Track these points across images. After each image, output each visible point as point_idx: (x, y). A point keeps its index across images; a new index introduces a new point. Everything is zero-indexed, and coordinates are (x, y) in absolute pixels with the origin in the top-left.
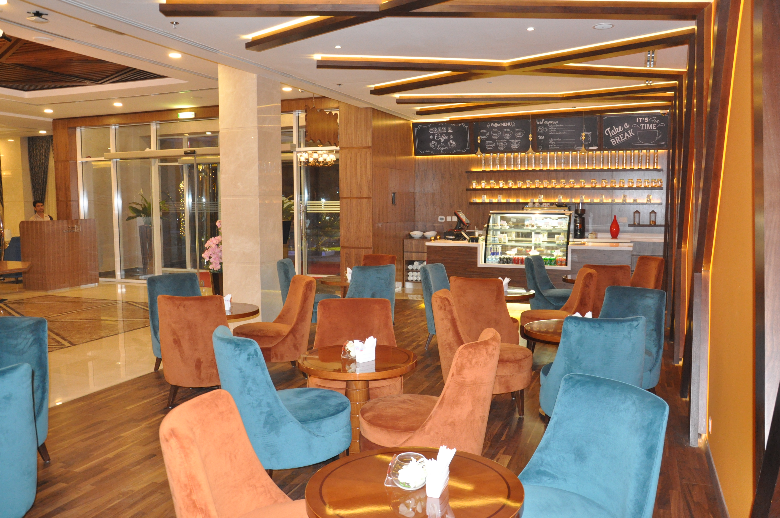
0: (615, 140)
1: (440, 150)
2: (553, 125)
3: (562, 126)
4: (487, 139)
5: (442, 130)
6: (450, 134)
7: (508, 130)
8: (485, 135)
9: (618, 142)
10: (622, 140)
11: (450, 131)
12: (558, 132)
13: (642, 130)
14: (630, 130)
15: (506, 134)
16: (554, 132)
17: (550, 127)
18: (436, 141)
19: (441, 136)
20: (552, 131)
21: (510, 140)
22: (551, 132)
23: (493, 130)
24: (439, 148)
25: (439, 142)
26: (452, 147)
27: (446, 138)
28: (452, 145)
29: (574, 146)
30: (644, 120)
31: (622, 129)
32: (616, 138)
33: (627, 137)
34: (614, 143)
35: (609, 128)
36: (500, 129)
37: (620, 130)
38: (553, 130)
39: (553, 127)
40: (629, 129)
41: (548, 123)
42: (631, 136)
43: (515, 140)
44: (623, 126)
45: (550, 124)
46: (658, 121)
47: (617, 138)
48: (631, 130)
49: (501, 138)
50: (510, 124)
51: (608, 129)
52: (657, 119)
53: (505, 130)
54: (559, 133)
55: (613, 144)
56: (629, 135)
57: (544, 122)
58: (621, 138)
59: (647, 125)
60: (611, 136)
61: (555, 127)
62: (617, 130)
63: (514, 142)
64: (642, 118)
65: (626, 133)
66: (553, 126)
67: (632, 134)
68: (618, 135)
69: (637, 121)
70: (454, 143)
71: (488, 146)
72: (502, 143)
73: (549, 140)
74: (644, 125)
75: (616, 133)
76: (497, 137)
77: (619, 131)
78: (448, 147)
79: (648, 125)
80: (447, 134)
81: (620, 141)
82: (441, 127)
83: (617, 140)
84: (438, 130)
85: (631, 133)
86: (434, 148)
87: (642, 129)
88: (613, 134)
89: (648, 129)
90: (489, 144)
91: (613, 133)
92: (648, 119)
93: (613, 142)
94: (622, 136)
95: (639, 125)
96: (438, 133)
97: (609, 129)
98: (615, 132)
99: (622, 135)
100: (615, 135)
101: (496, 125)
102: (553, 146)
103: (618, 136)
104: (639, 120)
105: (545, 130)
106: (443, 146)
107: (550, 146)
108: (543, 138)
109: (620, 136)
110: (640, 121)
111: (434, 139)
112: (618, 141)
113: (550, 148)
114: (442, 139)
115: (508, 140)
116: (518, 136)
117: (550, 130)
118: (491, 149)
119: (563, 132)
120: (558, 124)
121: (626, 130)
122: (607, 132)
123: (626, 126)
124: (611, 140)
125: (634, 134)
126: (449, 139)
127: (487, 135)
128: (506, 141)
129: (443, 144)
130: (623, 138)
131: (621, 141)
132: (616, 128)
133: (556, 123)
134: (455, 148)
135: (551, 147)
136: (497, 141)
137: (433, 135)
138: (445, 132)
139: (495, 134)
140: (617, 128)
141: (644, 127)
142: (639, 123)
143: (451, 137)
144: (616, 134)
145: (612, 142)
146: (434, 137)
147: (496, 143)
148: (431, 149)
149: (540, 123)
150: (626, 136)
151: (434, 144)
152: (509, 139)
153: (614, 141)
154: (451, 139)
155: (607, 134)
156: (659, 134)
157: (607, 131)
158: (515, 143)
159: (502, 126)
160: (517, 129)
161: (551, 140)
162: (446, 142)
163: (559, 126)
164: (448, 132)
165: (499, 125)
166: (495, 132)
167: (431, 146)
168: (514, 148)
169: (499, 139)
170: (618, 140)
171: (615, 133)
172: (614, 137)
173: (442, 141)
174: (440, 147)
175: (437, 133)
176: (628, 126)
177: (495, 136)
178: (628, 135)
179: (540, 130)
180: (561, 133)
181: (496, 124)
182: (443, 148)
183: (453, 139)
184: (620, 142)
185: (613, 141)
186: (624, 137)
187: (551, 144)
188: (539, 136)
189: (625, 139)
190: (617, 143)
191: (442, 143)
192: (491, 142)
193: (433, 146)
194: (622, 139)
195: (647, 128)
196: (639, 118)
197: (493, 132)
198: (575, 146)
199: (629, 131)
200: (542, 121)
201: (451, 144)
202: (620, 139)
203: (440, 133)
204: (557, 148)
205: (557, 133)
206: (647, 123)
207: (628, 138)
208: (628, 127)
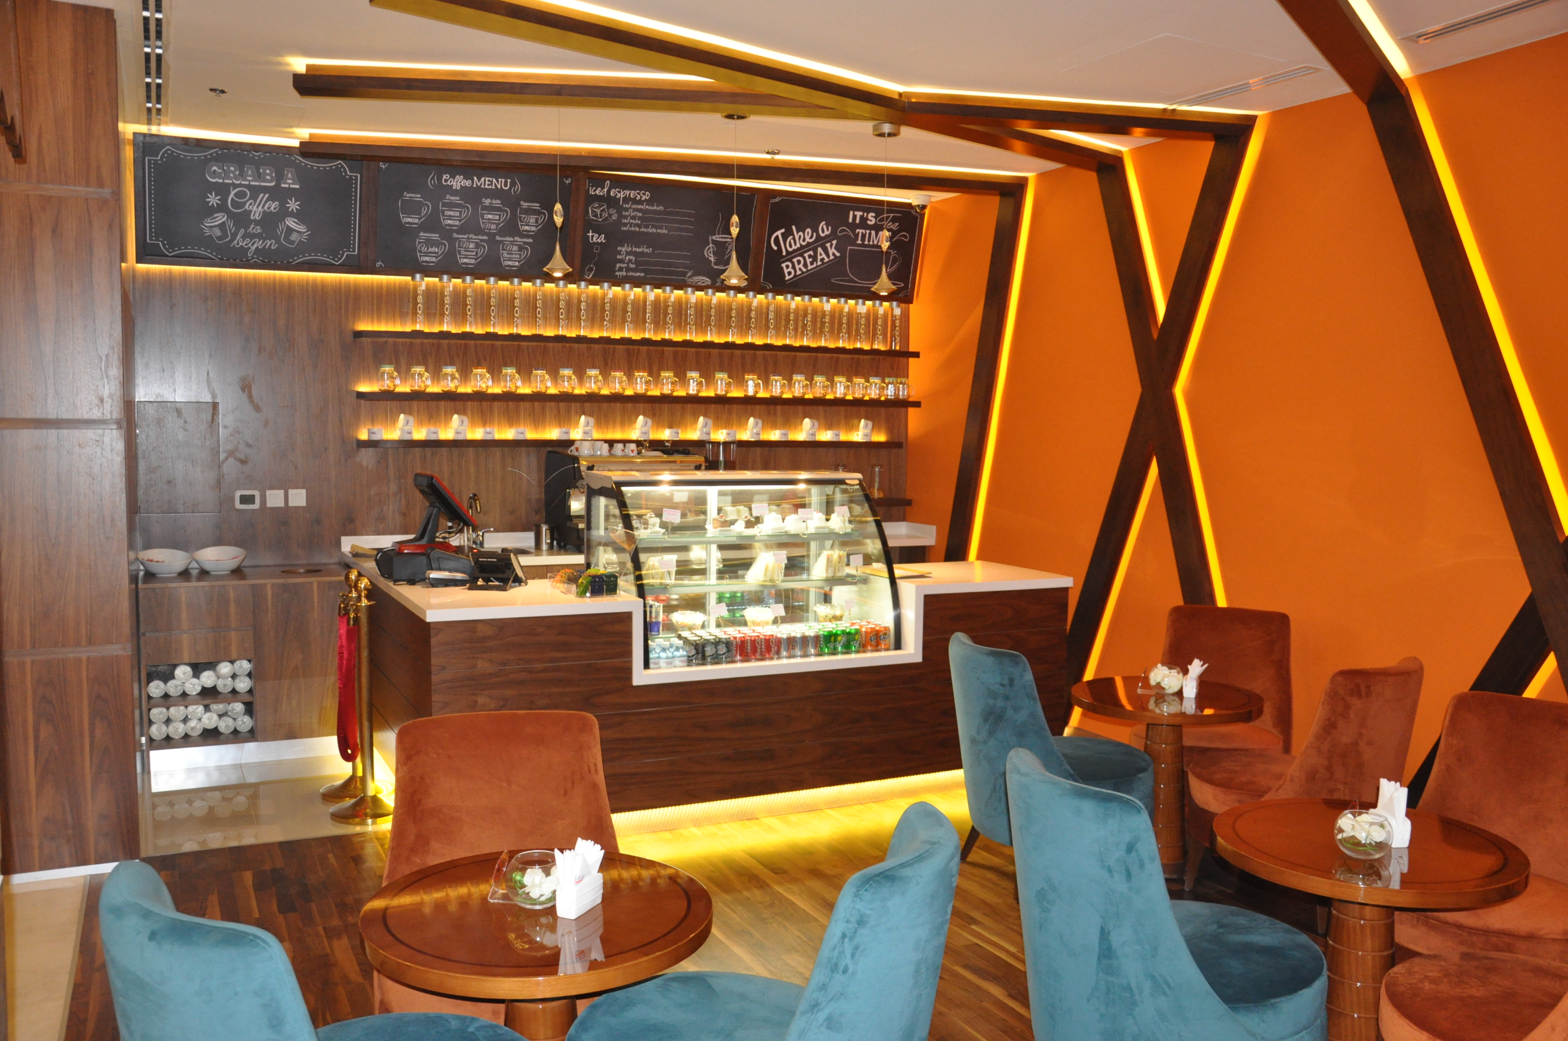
0: (794, 267)
1: (244, 250)
2: (633, 204)
3: (661, 208)
4: (423, 227)
5: (260, 177)
6: (291, 193)
7: (497, 202)
8: (420, 214)
9: (799, 272)
10: (810, 267)
11: (290, 183)
12: (647, 227)
13: (859, 245)
14: (830, 241)
15: (490, 216)
16: (636, 225)
17: (627, 210)
18: (231, 215)
19: (254, 197)
20: (631, 221)
21: (498, 238)
22: (625, 225)
23: (448, 197)
24: (239, 242)
25: (242, 220)
26: (293, 242)
27: (274, 206)
28: (294, 237)
29: (685, 274)
30: (867, 219)
31: (811, 238)
32: (795, 260)
33: (822, 260)
34: (789, 273)
35: (783, 230)
36: (472, 196)
37: (808, 240)
38: (633, 218)
39: (635, 210)
40: (829, 239)
41: (621, 195)
42: (832, 257)
43: (517, 238)
44: (815, 230)
45: (626, 200)
46: (895, 226)
47: (799, 262)
48: (834, 242)
49: (470, 227)
50: (506, 186)
51: (779, 233)
52: (894, 220)
53: (487, 202)
54: (650, 230)
55: (787, 278)
56: (828, 256)
57: (609, 192)
58: (809, 261)
59: (870, 234)
60: (784, 253)
61: (639, 210)
62: (800, 237)
63: (512, 243)
64: (861, 213)
65: (820, 250)
66: (634, 206)
67: (834, 254)
68: (800, 252)
69: (850, 220)
70: (302, 228)
71: (424, 249)
72: (472, 246)
73: (619, 249)
74: (864, 231)
75: (798, 245)
76: (457, 223)
77: (804, 240)
78: (278, 241)
79: (873, 232)
80: (277, 193)
81: (804, 270)
82: (257, 164)
83: (797, 267)
84: (242, 175)
85: (833, 250)
86: (219, 238)
87: (859, 242)
88: (790, 250)
89: (871, 243)
90: (429, 243)
91: (791, 246)
92: (876, 217)
93: (788, 271)
94: (810, 256)
95: (854, 232)
96: (240, 185)
97: (782, 234)
98: (795, 244)
99: (811, 253)
100: (794, 251)
101: (458, 182)
102: (628, 269)
103: (802, 255)
104: (855, 217)
105: (610, 215)
106: (259, 236)
107: (618, 265)
108: (602, 239)
109: (806, 255)
110: (858, 221)
111: (222, 208)
112: (800, 269)
113: (617, 273)
114: (256, 211)
115: (492, 236)
116: (527, 228)
117: (626, 217)
118: (434, 259)
119: (661, 228)
120: (649, 202)
121: (821, 242)
122: (777, 240)
123: (824, 230)
124: (784, 265)
125: (838, 254)
126: (284, 213)
127: (423, 213)
128: (485, 238)
129: (259, 230)
130: (812, 263)
131: (808, 271)
132: (798, 233)
133: (644, 198)
134: (302, 248)
135: (621, 269)
136: (455, 235)
137: (222, 190)
138: (273, 184)
139: (451, 213)
140: (801, 233)
141: (864, 236)
142: (853, 226)
143: (293, 205)
144: (798, 249)
145: (786, 271)
146: (224, 200)
147: (452, 241)
148: (208, 242)
149: (597, 192)
150: (819, 258)
151: (222, 226)
152: (494, 235)
153: (790, 269)
154: (292, 214)
155: (775, 248)
156: (895, 260)
157: (777, 237)
158: (515, 248)
159: (479, 187)
160: (525, 205)
161: (624, 249)
162: (270, 221)
163: (650, 208)
164: (283, 185)
165: (468, 183)
166: (451, 206)
167: (208, 232)
168: (510, 263)
169: (462, 230)
170: (801, 266)
171: (794, 247)
172: (790, 256)
173: (256, 215)
174: (244, 237)
175: (235, 186)
176: (828, 230)
177: (452, 218)
178: (824, 256)
179: (596, 216)
180: (654, 230)
181: (459, 178)
182: (259, 244)
183: (299, 216)
184: (803, 273)
185: (787, 267)
186: (814, 258)
187: (621, 261)
188: (590, 234)
189: (817, 266)
190: (795, 276)
191: (257, 223)
192: (435, 236)
193: (218, 232)
194: (809, 264)
195: (869, 241)
196: (856, 213)
197: (444, 205)
198: (689, 274)
199: (828, 245)
200: (603, 188)
201: (290, 231)
202: (805, 265)
203: (248, 187)
204: (638, 274)
205: (643, 229)
206: (871, 228)
207: (823, 263)
208: (827, 233)
